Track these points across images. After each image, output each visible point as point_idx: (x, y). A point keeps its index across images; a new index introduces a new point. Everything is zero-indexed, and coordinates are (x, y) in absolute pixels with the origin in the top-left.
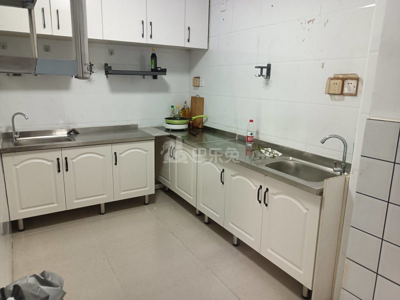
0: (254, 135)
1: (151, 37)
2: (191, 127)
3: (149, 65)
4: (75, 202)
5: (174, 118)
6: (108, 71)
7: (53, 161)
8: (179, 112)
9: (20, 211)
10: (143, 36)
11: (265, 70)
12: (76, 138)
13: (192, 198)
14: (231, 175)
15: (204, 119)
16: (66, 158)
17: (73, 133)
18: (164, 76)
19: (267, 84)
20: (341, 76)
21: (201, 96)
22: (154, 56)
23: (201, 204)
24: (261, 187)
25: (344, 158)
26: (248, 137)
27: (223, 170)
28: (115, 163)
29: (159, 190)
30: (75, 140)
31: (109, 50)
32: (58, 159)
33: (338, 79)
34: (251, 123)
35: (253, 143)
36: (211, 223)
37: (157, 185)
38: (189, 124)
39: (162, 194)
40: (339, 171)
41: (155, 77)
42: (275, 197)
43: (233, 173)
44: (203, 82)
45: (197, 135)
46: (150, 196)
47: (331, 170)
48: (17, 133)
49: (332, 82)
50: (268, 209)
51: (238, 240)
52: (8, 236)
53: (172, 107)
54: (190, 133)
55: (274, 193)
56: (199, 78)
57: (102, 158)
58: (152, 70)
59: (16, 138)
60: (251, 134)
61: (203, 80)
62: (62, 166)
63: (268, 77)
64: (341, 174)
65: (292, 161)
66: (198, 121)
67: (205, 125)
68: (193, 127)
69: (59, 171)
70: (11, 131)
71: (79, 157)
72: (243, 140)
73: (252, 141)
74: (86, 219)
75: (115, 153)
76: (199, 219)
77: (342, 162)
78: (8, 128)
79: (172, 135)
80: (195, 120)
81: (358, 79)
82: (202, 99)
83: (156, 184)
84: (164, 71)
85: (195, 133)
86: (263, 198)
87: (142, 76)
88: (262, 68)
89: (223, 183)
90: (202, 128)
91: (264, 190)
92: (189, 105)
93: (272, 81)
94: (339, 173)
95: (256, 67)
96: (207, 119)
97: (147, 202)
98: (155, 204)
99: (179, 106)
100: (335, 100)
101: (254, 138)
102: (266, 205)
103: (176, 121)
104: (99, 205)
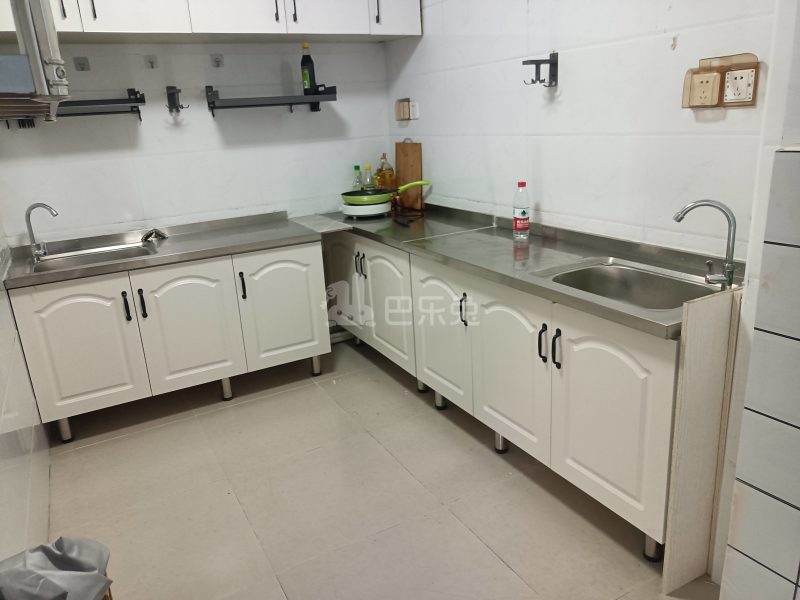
0: (531, 215)
1: (295, 19)
2: (399, 208)
3: (300, 84)
4: (169, 378)
5: (362, 192)
6: (214, 102)
7: (113, 299)
8: (372, 179)
9: (59, 404)
10: (277, 19)
11: (545, 69)
13: (406, 358)
14: (482, 305)
15: (425, 189)
16: (140, 291)
17: (155, 238)
18: (332, 103)
19: (552, 98)
20: (716, 63)
21: (415, 140)
22: (307, 61)
23: (426, 370)
24: (545, 327)
25: (730, 251)
26: (516, 219)
27: (465, 295)
28: (242, 294)
31: (212, 55)
32: (124, 294)
33: (710, 69)
34: (521, 189)
35: (528, 232)
36: (447, 408)
37: (335, 335)
38: (394, 203)
39: (349, 351)
40: (719, 281)
41: (315, 107)
42: (576, 348)
43: (486, 300)
44: (416, 110)
45: (411, 224)
46: (322, 358)
47: (699, 280)
48: (38, 247)
49: (698, 78)
50: (561, 374)
51: (506, 441)
53: (357, 168)
54: (395, 221)
55: (573, 338)
56: (408, 100)
57: (214, 285)
58: (307, 92)
59: (38, 256)
60: (524, 213)
61: (417, 105)
62: (134, 308)
63: (554, 83)
64: (723, 288)
65: (612, 264)
66: (413, 194)
67: (430, 200)
68: (403, 208)
69: (129, 318)
70: (27, 243)
72: (507, 227)
73: (526, 229)
74: (193, 411)
75: (241, 274)
76: (424, 399)
77: (726, 261)
78: (21, 237)
79: (358, 228)
80: (405, 192)
81: (756, 66)
82: (417, 147)
84: (331, 93)
85: (405, 221)
86: (550, 350)
87: (286, 108)
88: (538, 63)
89: (466, 324)
90: (421, 210)
91: (551, 333)
92: (391, 161)
93: (561, 92)
94: (720, 285)
95: (525, 63)
96: (431, 188)
97: (317, 370)
98: (335, 373)
99: (371, 165)
100: (706, 121)
101: (531, 220)
102: (558, 366)
103: (365, 198)
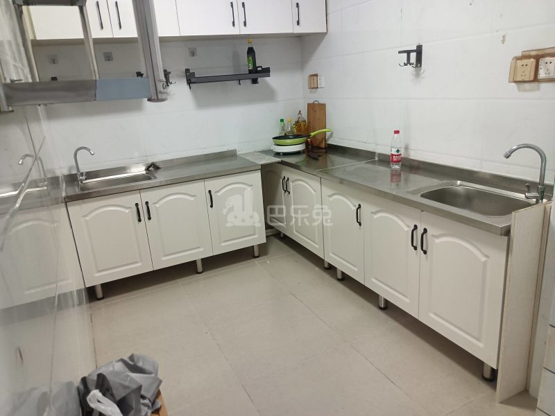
0: (402, 152)
1: (245, 25)
2: (310, 147)
3: (245, 66)
4: (164, 259)
5: (285, 137)
6: (191, 79)
7: (130, 208)
8: (292, 128)
9: (97, 275)
10: (234, 25)
11: (413, 56)
12: (156, 175)
13: (317, 246)
14: (372, 213)
15: (328, 134)
16: (147, 203)
17: (153, 168)
18: (267, 78)
19: (418, 75)
20: (533, 53)
21: (321, 102)
22: (251, 51)
23: (331, 255)
24: (416, 227)
25: (542, 177)
26: (393, 155)
27: (360, 205)
28: (210, 204)
29: (272, 237)
30: (155, 178)
31: (189, 49)
32: (137, 205)
33: (529, 57)
34: (396, 135)
35: (400, 163)
36: (345, 279)
37: (269, 230)
38: (307, 143)
39: (276, 242)
40: (534, 198)
41: (255, 81)
42: (437, 241)
43: (374, 209)
44: (322, 82)
45: (320, 158)
46: (260, 246)
47: (521, 196)
48: (82, 174)
49: (520, 62)
50: (427, 258)
51: (386, 301)
52: (85, 306)
53: (282, 120)
54: (309, 156)
55: (435, 234)
56: (316, 75)
57: (192, 199)
58: (250, 72)
59: (81, 181)
60: (398, 151)
61: (323, 78)
62: (143, 213)
63: (419, 65)
64: (537, 202)
65: (460, 185)
66: (319, 138)
67: (331, 142)
68: (313, 147)
69: (140, 220)
70: (74, 172)
71: (164, 200)
72: (385, 160)
73: (399, 161)
74: (178, 280)
75: (210, 192)
76: (329, 274)
77: (539, 184)
78: (70, 168)
79: (284, 161)
80: (314, 136)
82: (323, 107)
83: (266, 229)
84: (266, 72)
85: (316, 156)
86: (419, 242)
87: (236, 82)
88: (408, 52)
89: (360, 224)
90: (325, 148)
91: (420, 231)
92: (305, 115)
93: (424, 71)
94: (535, 200)
95: (400, 52)
96: (332, 133)
97: (256, 254)
98: (268, 256)
99: (291, 119)
100: (525, 90)
101: (402, 156)
102: (425, 252)
103: (288, 141)
104: (195, 262)
